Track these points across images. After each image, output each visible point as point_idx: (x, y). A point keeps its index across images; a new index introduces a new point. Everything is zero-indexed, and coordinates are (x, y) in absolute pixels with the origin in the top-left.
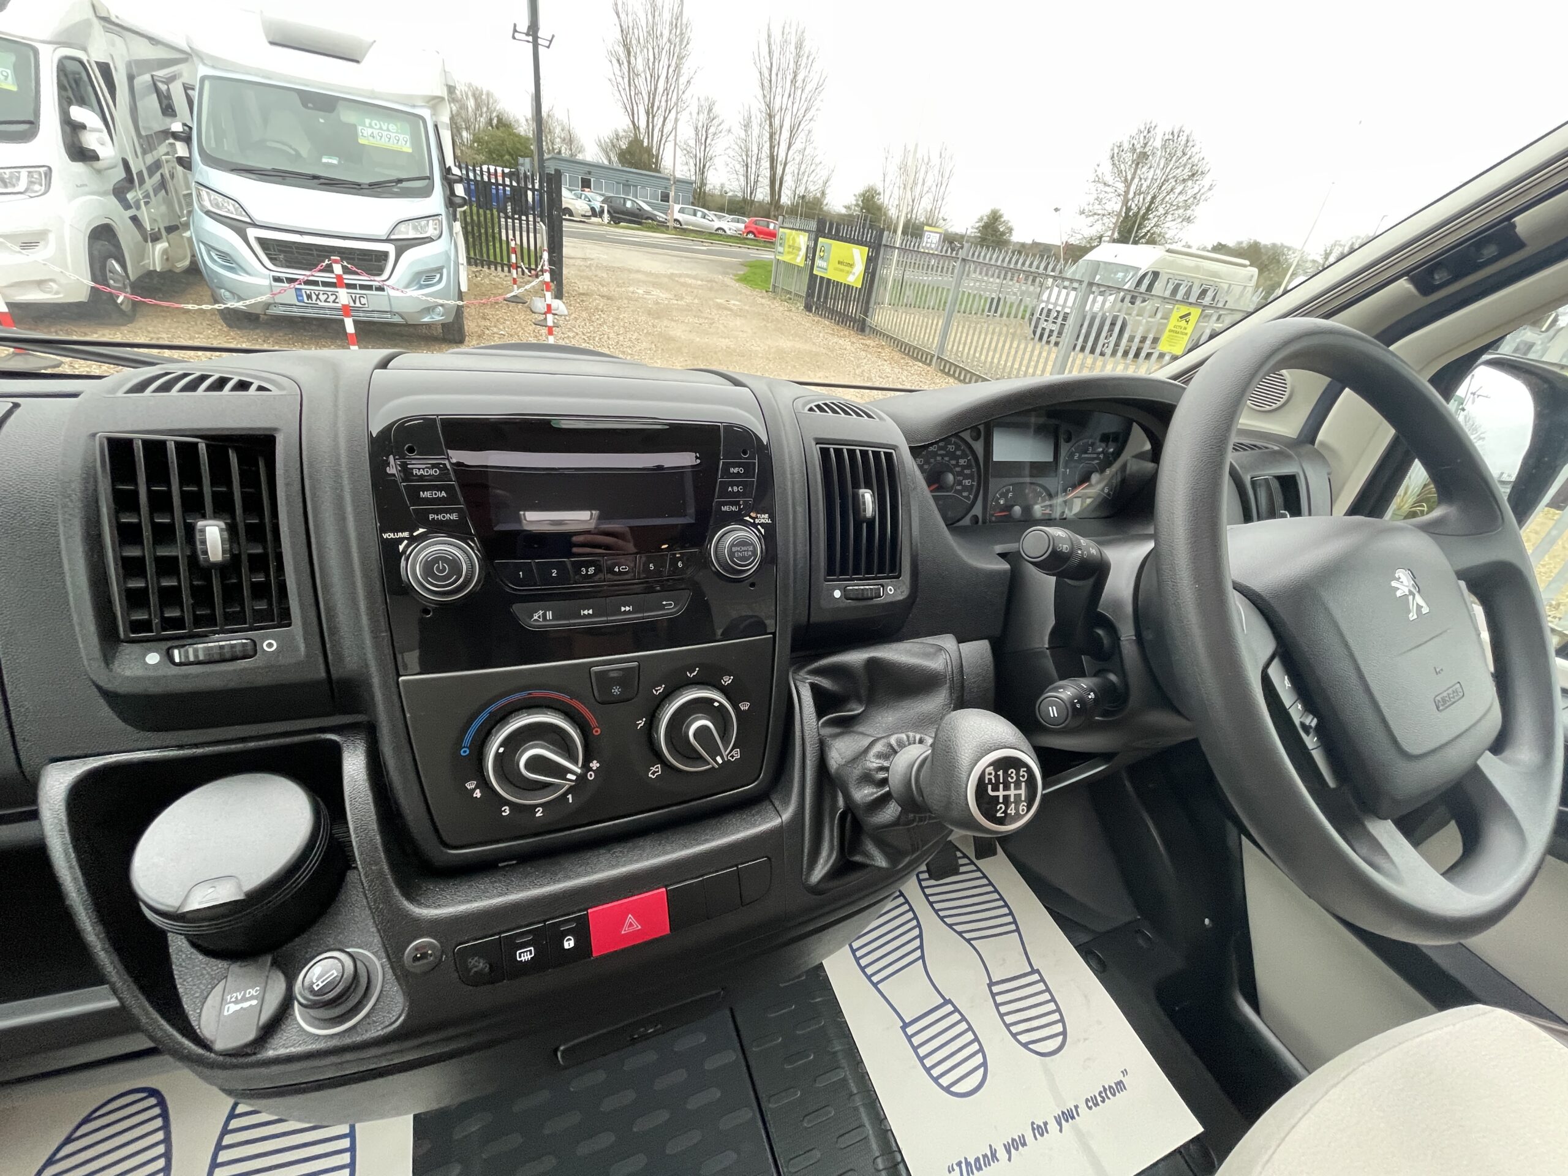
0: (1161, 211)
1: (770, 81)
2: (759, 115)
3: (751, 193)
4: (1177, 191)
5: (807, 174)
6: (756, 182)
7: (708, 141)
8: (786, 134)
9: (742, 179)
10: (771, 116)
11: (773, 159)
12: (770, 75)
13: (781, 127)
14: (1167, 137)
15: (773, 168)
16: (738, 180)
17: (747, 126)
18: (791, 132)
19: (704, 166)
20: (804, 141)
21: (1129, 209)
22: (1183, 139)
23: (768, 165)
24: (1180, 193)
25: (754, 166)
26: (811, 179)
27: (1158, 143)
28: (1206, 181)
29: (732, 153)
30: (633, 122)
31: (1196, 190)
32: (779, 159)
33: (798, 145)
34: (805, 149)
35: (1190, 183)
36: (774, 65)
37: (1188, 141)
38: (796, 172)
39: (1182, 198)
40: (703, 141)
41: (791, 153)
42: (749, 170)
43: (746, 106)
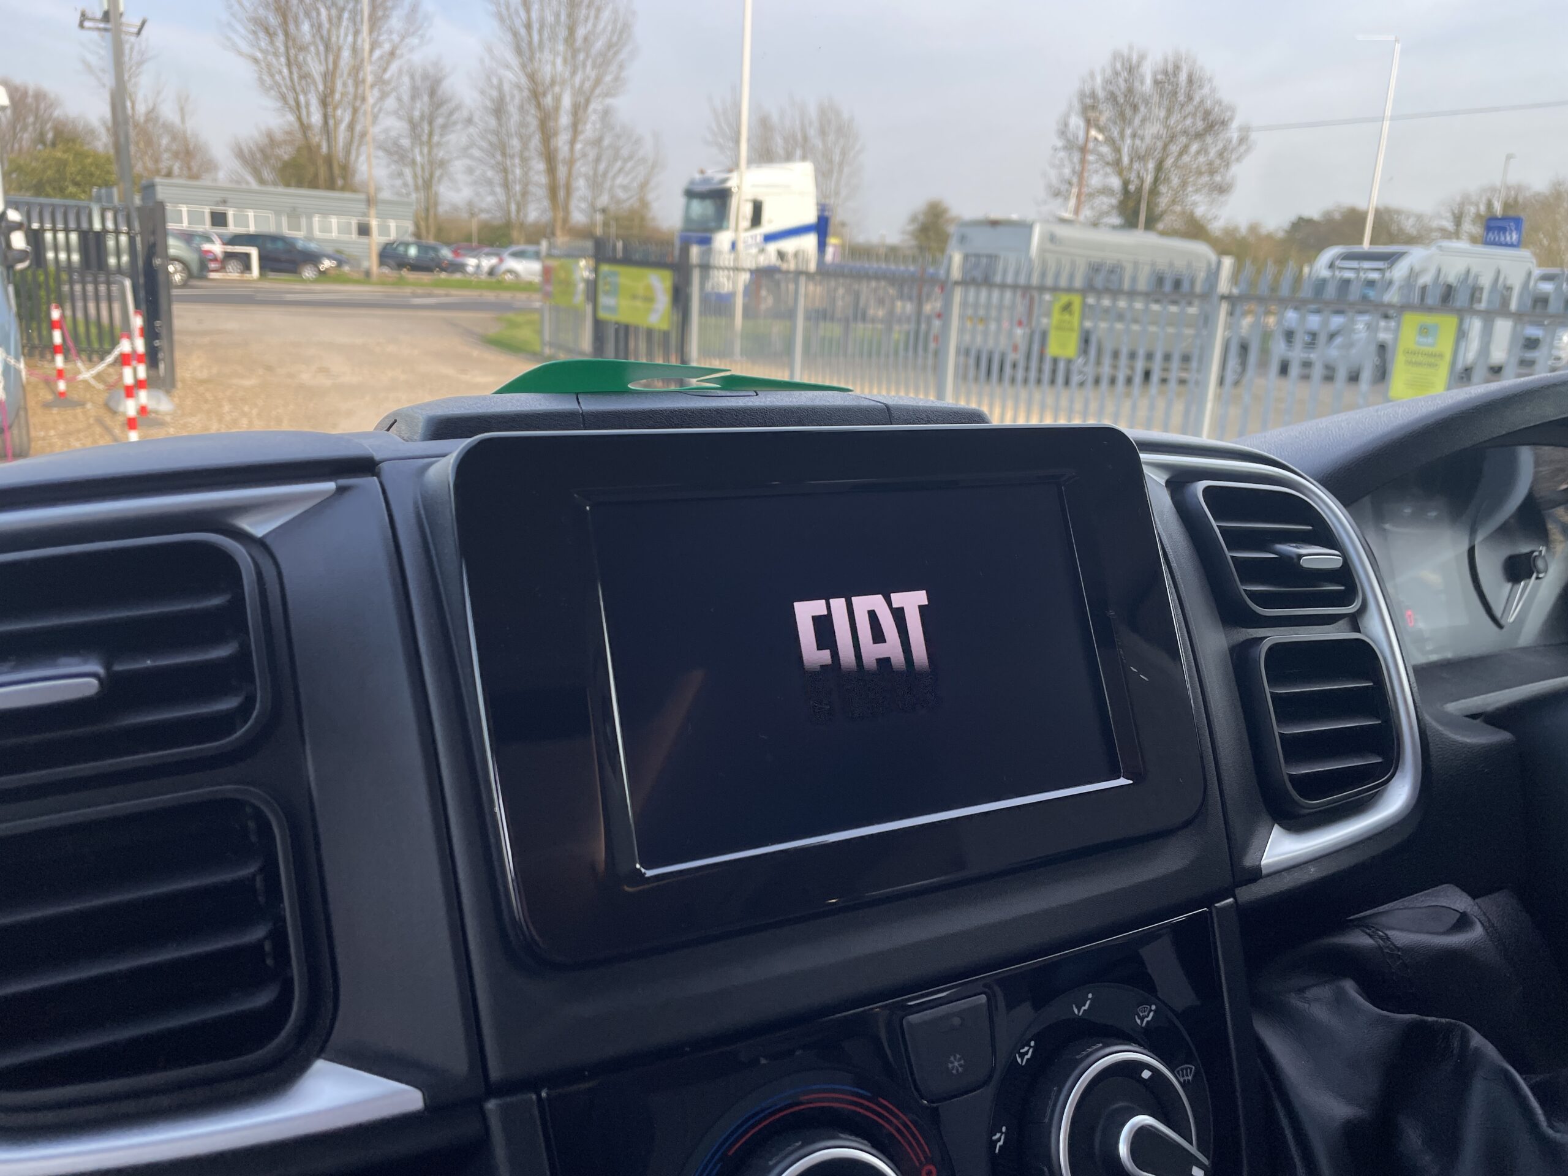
0: (1175, 181)
1: (530, 43)
2: (516, 92)
3: (518, 211)
4: (1194, 147)
5: (610, 175)
6: (525, 193)
7: (436, 139)
8: (564, 120)
9: (499, 190)
10: (536, 95)
11: (550, 158)
12: (530, 34)
13: (557, 108)
14: (1159, 77)
15: (551, 170)
16: (493, 193)
17: (499, 110)
18: (575, 114)
19: (431, 175)
20: (599, 126)
21: (1126, 184)
22: (1183, 77)
23: (541, 166)
24: (1198, 153)
25: (518, 171)
26: (619, 180)
27: (1147, 86)
28: (1233, 133)
29: (476, 153)
30: (299, 119)
31: (1220, 145)
32: (560, 157)
33: (589, 130)
34: (601, 138)
35: (1209, 139)
37: (1190, 81)
38: (591, 173)
39: (1202, 159)
40: (425, 138)
41: (578, 146)
42: (510, 177)
43: (495, 81)
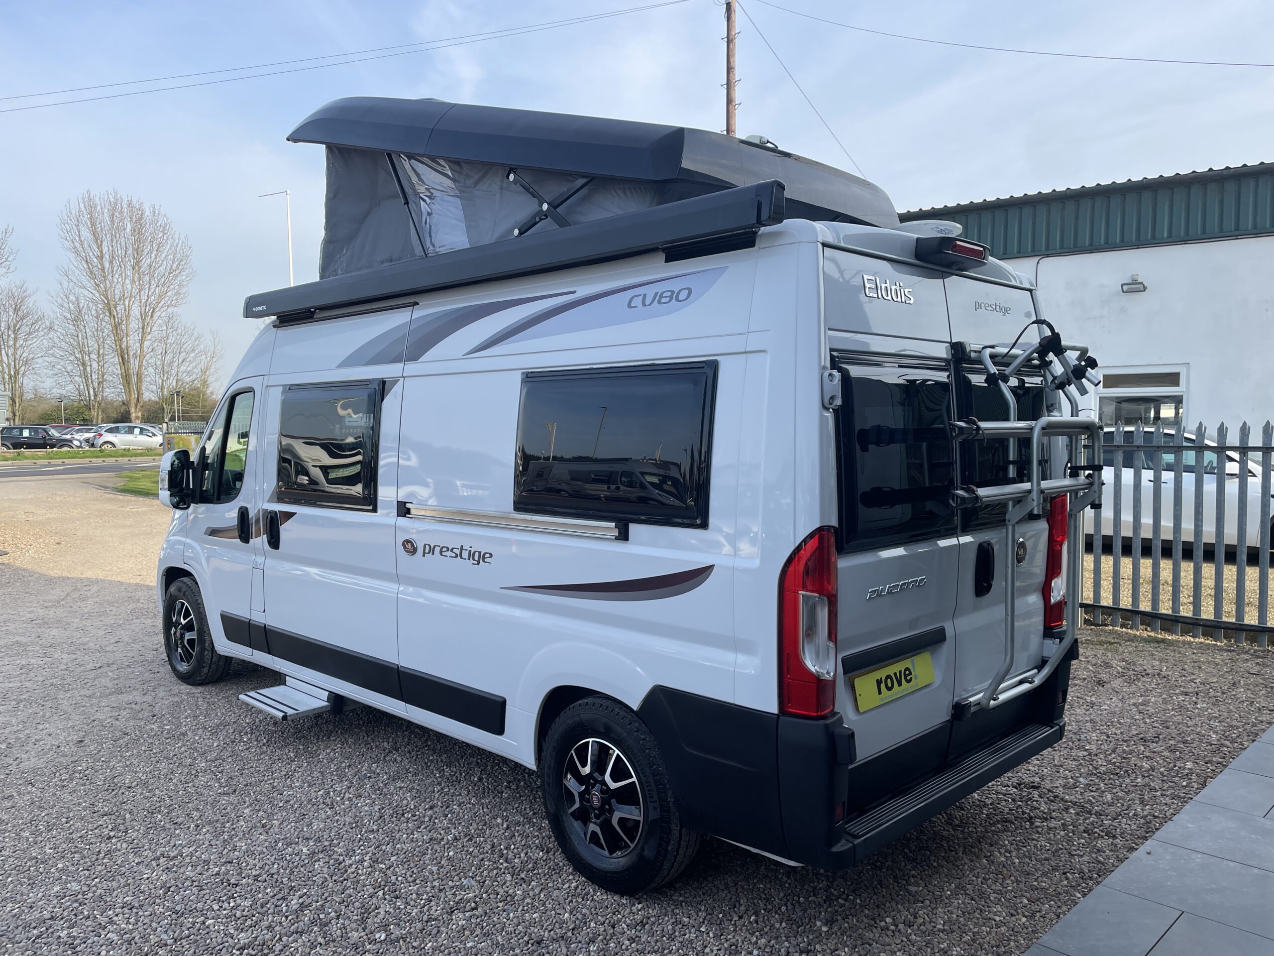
1: (103, 269)
2: (91, 304)
3: (96, 395)
5: (176, 364)
6: (101, 381)
8: (134, 324)
9: (79, 380)
10: (110, 306)
11: (122, 353)
13: (128, 317)
15: (124, 361)
16: (73, 382)
17: (77, 319)
18: (143, 320)
19: (17, 372)
20: (165, 328)
23: (116, 360)
25: (95, 365)
26: (183, 369)
29: (58, 353)
32: (131, 354)
33: (155, 333)
34: (167, 337)
36: (105, 249)
38: (159, 363)
40: (11, 343)
41: (147, 344)
42: (88, 369)
43: (72, 298)
